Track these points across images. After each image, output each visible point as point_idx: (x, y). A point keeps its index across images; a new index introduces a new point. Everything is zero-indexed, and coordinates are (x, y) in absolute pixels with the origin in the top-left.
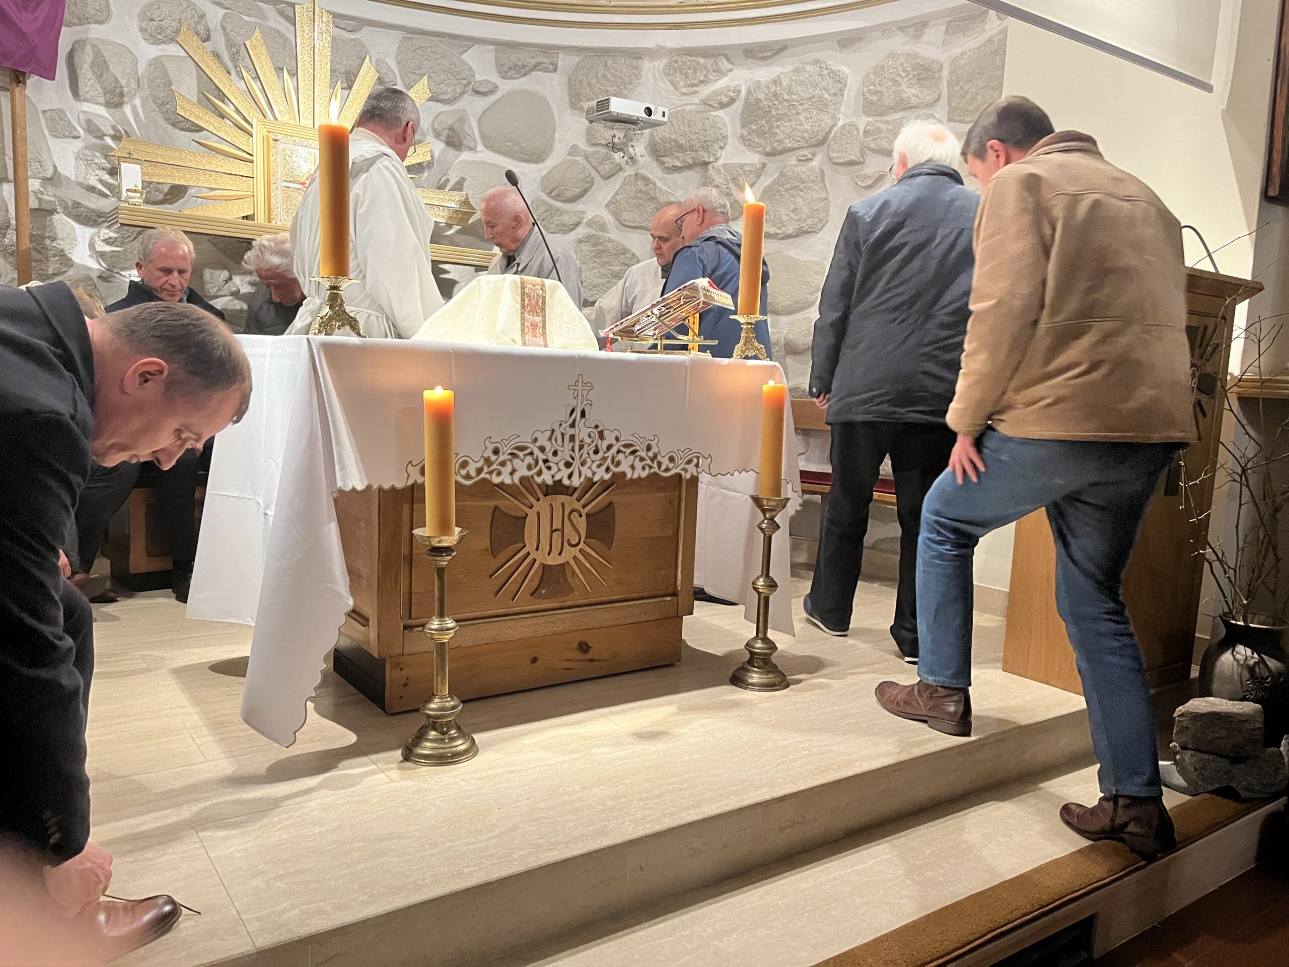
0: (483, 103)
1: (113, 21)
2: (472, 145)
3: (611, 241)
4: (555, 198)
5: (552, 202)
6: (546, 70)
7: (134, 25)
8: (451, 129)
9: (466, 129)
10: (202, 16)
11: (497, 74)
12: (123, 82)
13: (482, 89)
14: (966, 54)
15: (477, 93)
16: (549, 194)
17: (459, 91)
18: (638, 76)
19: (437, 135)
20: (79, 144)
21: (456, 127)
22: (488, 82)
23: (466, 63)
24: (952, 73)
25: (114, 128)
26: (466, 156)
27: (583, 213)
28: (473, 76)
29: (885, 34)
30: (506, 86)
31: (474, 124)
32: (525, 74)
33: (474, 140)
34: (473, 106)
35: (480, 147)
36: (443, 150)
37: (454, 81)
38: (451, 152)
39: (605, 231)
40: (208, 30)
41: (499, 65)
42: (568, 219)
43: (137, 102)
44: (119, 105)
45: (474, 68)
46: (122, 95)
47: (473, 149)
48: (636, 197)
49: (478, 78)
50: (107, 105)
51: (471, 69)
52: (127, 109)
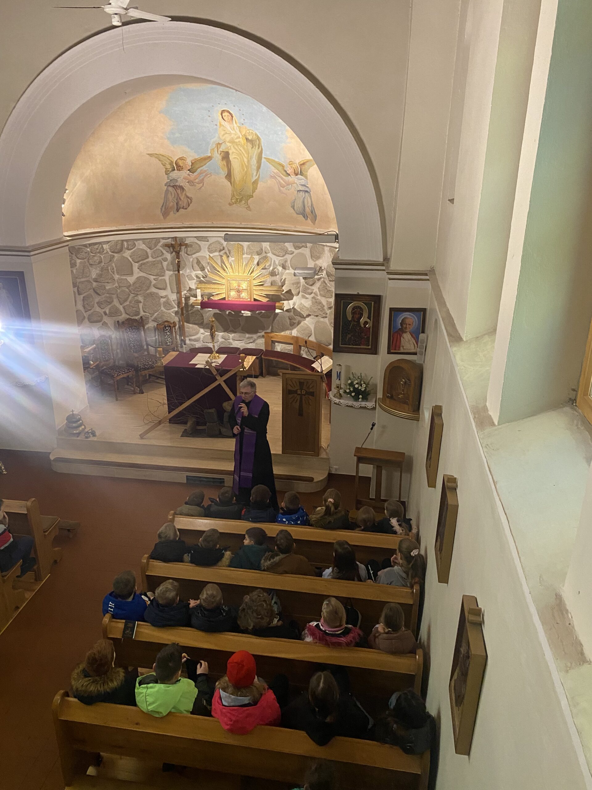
0: (291, 256)
1: (202, 251)
2: (288, 268)
3: (318, 299)
4: (307, 284)
5: (307, 285)
6: (305, 247)
7: (207, 250)
8: (283, 264)
9: (287, 264)
10: (222, 244)
11: (293, 247)
12: (204, 265)
13: (290, 253)
15: (289, 254)
16: (306, 283)
17: (284, 254)
18: (324, 251)
19: (280, 266)
20: (195, 281)
21: (284, 264)
22: (291, 251)
23: (285, 246)
25: (202, 276)
26: (287, 271)
27: (313, 289)
28: (287, 250)
30: (296, 251)
31: (289, 262)
32: (300, 248)
33: (289, 267)
34: (289, 257)
35: (291, 268)
36: (282, 270)
37: (283, 251)
38: (284, 270)
39: (317, 296)
40: (224, 247)
41: (294, 246)
42: (310, 291)
43: (208, 268)
44: (204, 270)
45: (288, 247)
46: (204, 268)
47: (289, 269)
48: (323, 287)
49: (289, 250)
50: (201, 271)
51: (287, 248)
52: (206, 270)
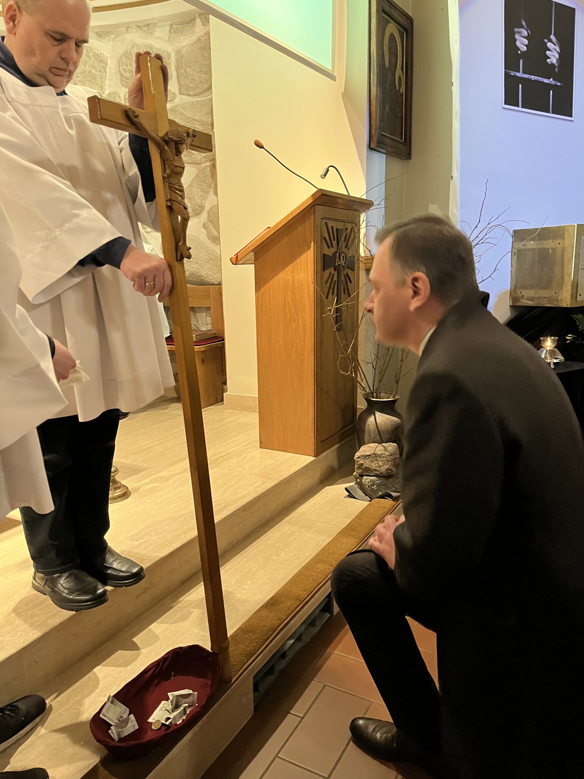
14: (185, 47)
24: (177, 60)
29: (129, 30)
